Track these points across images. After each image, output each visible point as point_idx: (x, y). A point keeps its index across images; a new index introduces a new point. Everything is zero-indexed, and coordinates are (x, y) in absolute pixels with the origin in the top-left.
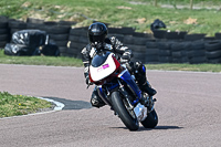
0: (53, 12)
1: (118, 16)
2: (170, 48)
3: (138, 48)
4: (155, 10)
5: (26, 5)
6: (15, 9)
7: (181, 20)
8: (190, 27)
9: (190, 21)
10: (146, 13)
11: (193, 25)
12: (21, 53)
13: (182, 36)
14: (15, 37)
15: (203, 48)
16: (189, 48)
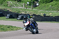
0: (26, 12)
1: (38, 13)
2: (47, 19)
3: (41, 19)
4: (44, 12)
5: (21, 11)
6: (19, 12)
7: (49, 14)
8: (50, 15)
9: (50, 14)
10: (43, 12)
11: (51, 15)
12: (20, 19)
13: (49, 17)
14: (19, 16)
15: (53, 19)
16: (50, 19)
